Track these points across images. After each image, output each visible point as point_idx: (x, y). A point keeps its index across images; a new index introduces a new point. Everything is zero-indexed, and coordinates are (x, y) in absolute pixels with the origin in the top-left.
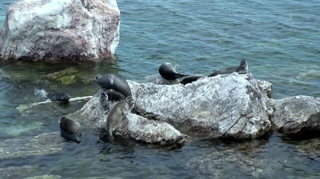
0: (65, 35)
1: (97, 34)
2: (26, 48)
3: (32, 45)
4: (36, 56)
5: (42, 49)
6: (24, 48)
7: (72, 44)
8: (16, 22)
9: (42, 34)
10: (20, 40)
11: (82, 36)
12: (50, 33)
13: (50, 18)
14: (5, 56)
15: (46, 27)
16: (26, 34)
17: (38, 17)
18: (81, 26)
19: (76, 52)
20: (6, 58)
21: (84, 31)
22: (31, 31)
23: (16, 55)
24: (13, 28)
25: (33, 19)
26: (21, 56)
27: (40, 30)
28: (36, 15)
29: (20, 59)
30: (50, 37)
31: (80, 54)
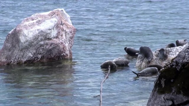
0: (55, 42)
1: (68, 41)
2: (31, 54)
3: (34, 51)
4: (36, 59)
5: (40, 54)
6: (30, 54)
7: (58, 48)
8: (26, 36)
9: (42, 43)
10: (26, 49)
11: (63, 42)
12: (47, 41)
13: (49, 31)
14: (15, 62)
15: (45, 38)
16: (33, 44)
17: (42, 31)
18: (61, 36)
19: (59, 53)
20: (15, 63)
21: (63, 39)
22: (36, 42)
23: (23, 60)
24: (25, 41)
25: (39, 33)
26: (26, 60)
27: (42, 40)
28: (40, 30)
29: (25, 62)
30: (47, 44)
31: (61, 54)
